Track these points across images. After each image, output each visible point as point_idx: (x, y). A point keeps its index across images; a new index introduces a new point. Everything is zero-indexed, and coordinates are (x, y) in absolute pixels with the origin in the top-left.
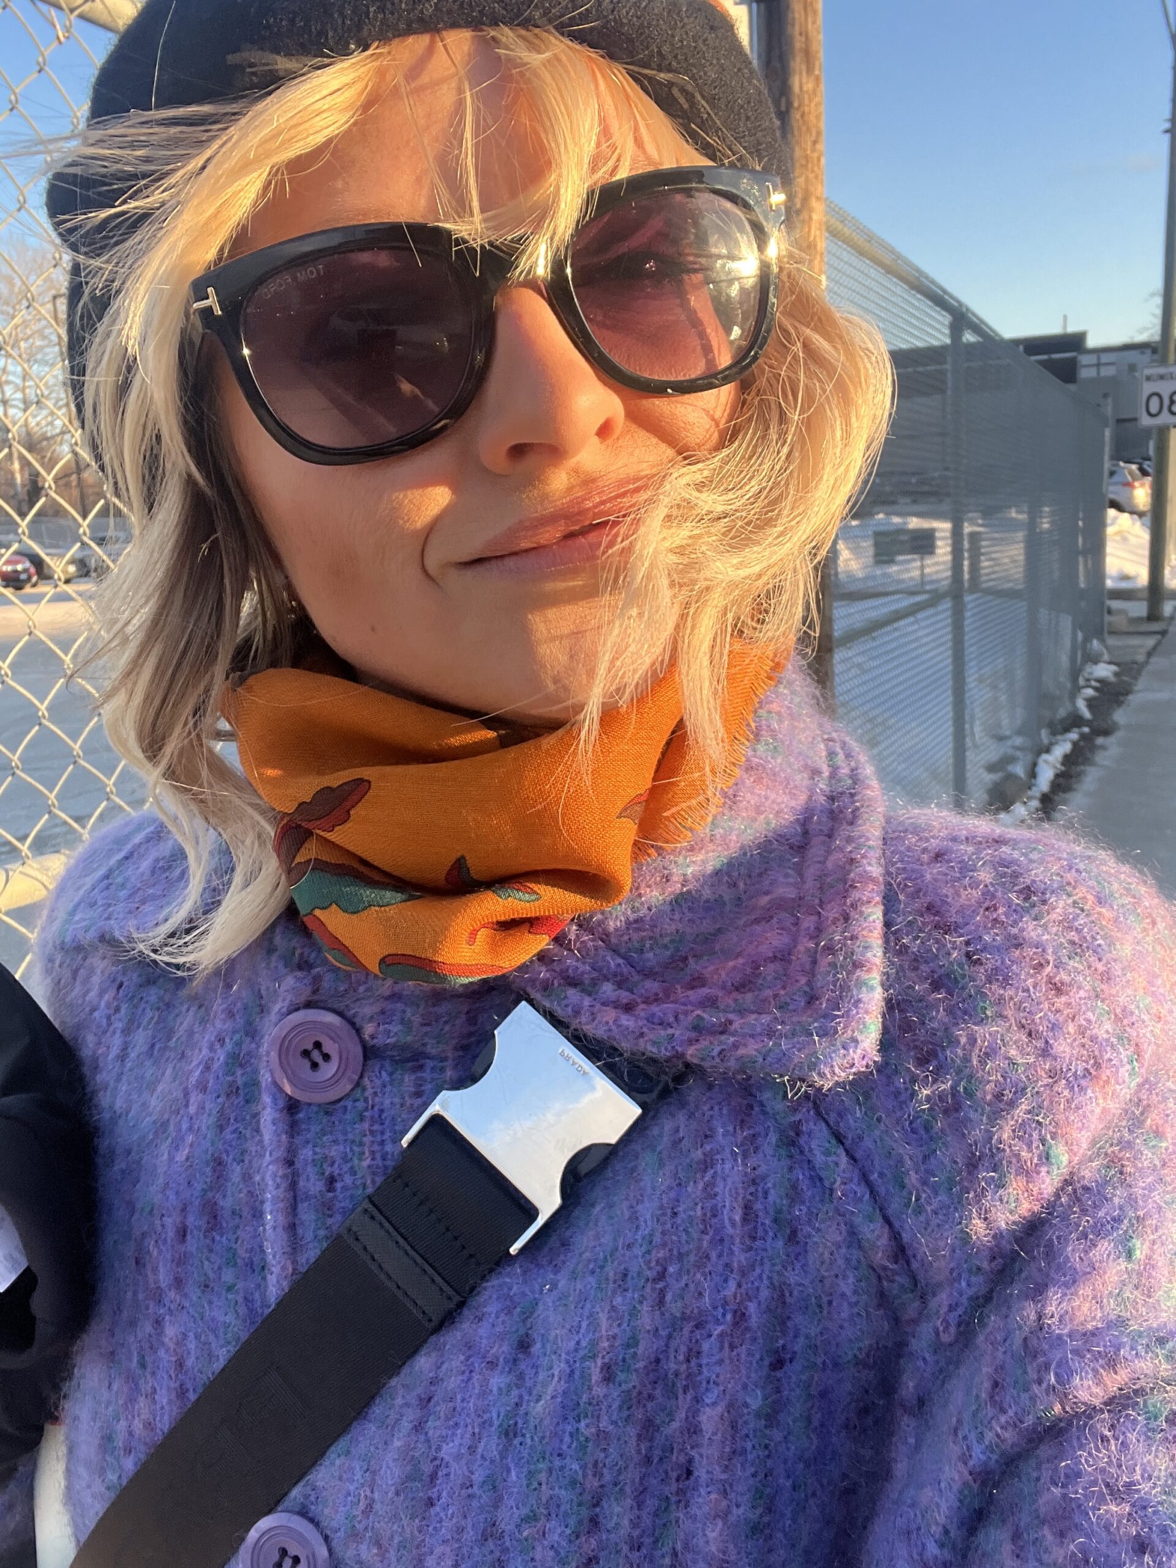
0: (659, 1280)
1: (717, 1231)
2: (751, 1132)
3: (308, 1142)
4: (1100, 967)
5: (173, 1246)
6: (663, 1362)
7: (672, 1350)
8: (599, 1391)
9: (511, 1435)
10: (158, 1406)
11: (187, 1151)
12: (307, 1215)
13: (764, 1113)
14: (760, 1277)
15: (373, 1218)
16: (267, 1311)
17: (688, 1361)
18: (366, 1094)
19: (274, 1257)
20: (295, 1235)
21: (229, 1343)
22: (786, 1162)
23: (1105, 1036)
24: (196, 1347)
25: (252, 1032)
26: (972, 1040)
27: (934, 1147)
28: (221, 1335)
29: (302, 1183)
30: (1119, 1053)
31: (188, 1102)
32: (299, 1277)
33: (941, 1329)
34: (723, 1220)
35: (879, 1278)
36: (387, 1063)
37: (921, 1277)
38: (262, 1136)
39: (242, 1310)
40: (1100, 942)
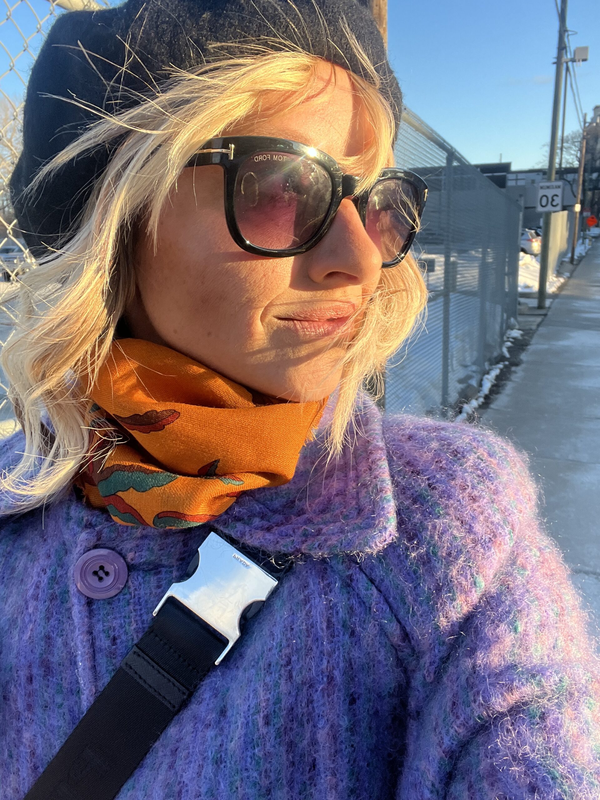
0: (288, 665)
1: (315, 635)
2: (328, 582)
3: (99, 621)
4: (493, 487)
5: (25, 688)
6: (295, 709)
7: (299, 702)
8: (264, 730)
9: (219, 763)
10: (21, 778)
11: (29, 633)
12: (102, 660)
13: (334, 571)
14: (339, 656)
15: (139, 655)
16: (82, 716)
17: (308, 706)
18: (130, 590)
19: (84, 685)
20: (95, 672)
21: (61, 737)
22: (346, 596)
23: (497, 521)
24: (42, 742)
25: (62, 565)
26: (434, 527)
27: (419, 582)
28: (57, 733)
29: (97, 643)
30: (504, 529)
31: (27, 606)
32: (99, 694)
33: (427, 675)
34: (317, 629)
35: (396, 650)
36: (141, 573)
37: (416, 649)
38: (73, 620)
39: (67, 717)
40: (492, 475)
